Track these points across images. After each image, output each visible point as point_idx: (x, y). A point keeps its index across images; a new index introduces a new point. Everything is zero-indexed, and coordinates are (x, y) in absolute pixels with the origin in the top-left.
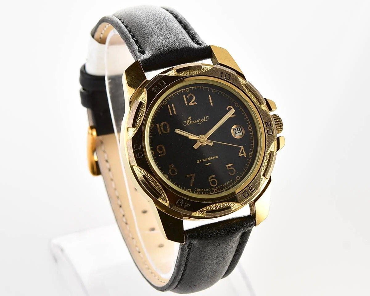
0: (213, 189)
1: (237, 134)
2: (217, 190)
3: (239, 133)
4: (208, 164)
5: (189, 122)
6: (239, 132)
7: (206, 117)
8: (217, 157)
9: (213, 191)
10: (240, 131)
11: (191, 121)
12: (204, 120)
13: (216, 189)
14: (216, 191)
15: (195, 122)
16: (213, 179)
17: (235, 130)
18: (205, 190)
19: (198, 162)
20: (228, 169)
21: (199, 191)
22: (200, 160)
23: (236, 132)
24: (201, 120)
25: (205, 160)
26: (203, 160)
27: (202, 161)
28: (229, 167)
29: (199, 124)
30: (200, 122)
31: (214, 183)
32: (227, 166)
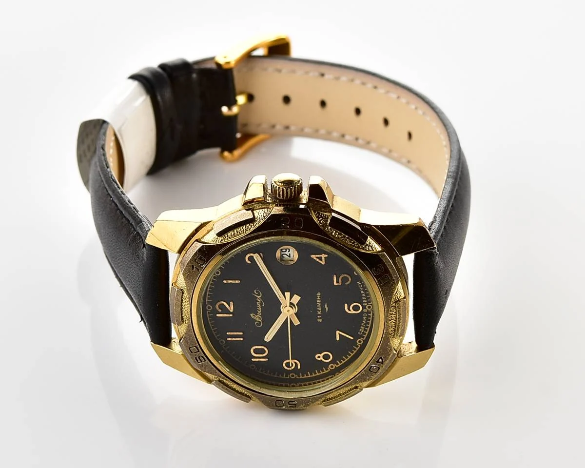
0: (364, 310)
1: (290, 254)
2: (368, 304)
3: (289, 252)
4: (327, 308)
5: (257, 318)
6: (288, 250)
7: (255, 294)
8: (319, 294)
9: (368, 310)
10: (286, 249)
11: (257, 315)
12: (258, 297)
13: (366, 306)
14: (369, 307)
15: (259, 310)
16: (351, 308)
17: (284, 256)
18: (364, 322)
19: (321, 321)
20: (340, 284)
21: (364, 329)
22: (319, 317)
23: (287, 255)
24: (259, 302)
25: (319, 311)
26: (319, 313)
27: (319, 315)
28: (338, 282)
29: (263, 306)
30: (261, 304)
31: (356, 308)
32: (335, 283)
